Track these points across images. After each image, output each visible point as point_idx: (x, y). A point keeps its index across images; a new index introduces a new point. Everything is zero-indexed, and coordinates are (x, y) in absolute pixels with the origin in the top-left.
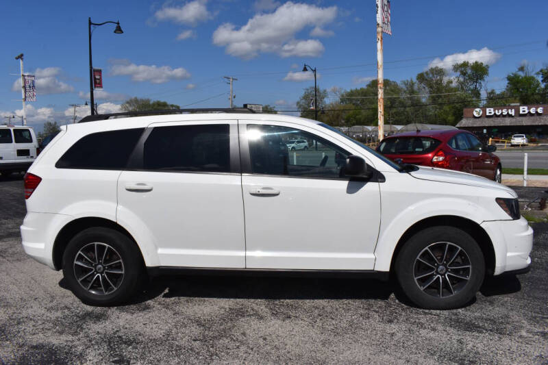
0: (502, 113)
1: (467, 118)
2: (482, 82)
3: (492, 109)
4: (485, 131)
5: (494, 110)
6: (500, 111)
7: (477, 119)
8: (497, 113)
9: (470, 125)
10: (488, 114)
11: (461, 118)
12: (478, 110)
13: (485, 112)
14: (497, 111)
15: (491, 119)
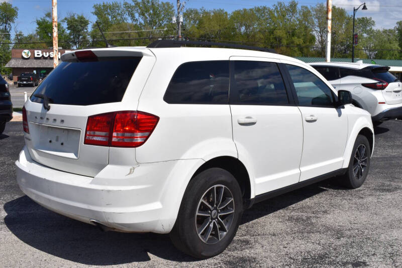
0: (49, 56)
1: (16, 58)
2: (11, 24)
3: (40, 52)
4: (35, 72)
5: (42, 53)
6: (48, 53)
7: (26, 60)
8: (45, 55)
9: (20, 66)
10: (36, 56)
11: (10, 59)
12: (26, 51)
13: (33, 54)
14: (44, 54)
15: (40, 61)
